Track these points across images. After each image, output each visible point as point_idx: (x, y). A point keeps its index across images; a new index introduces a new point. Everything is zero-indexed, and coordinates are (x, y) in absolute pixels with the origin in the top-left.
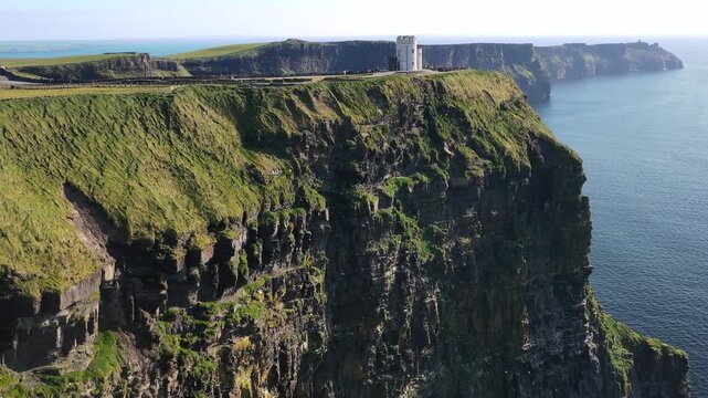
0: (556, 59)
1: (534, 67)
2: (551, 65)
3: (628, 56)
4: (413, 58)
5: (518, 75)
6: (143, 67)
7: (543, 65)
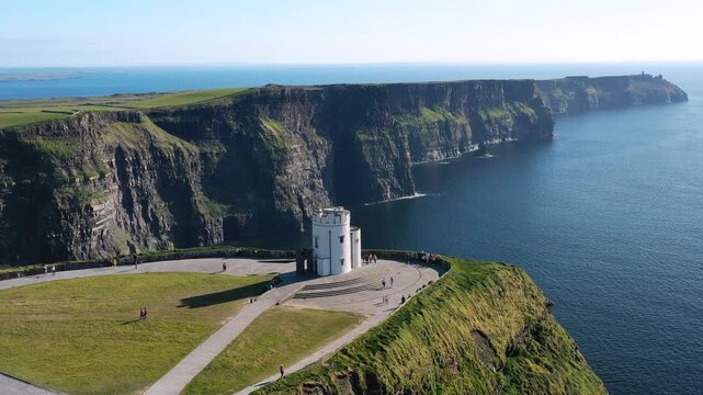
0: (558, 93)
1: (536, 104)
2: (552, 100)
3: (631, 88)
4: (341, 251)
5: (520, 113)
6: (80, 130)
7: (545, 100)
